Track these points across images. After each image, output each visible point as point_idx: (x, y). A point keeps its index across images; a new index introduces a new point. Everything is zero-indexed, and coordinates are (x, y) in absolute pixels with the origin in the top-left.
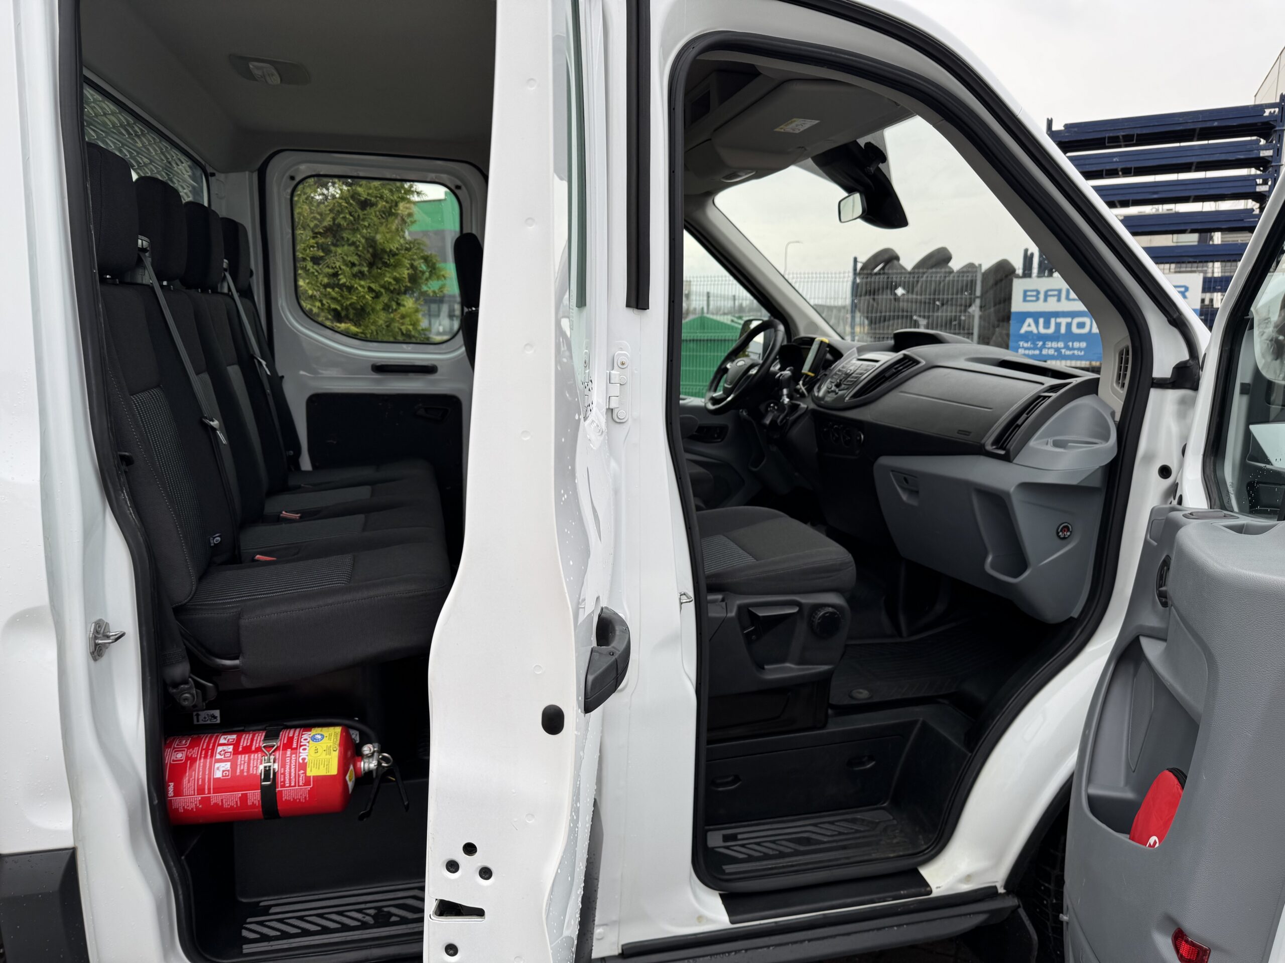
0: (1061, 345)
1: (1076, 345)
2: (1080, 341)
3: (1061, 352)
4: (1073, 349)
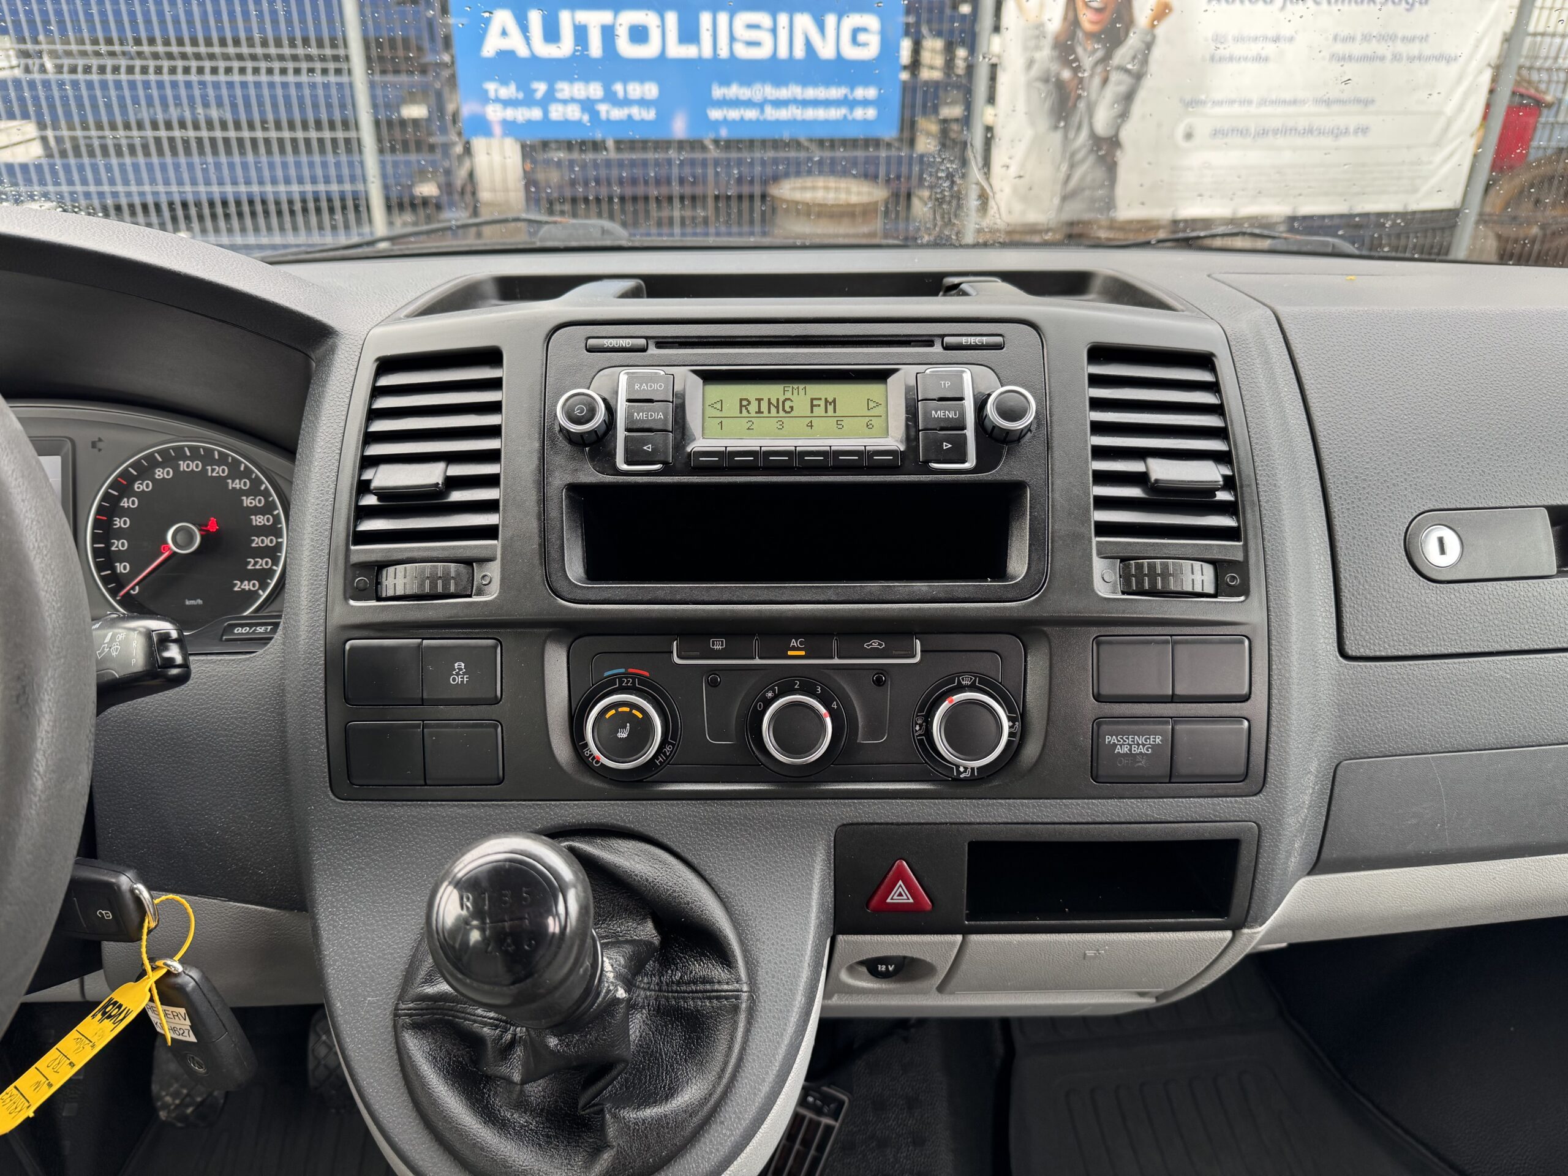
0: (595, 90)
1: (635, 90)
2: (642, 80)
3: (597, 113)
4: (627, 102)
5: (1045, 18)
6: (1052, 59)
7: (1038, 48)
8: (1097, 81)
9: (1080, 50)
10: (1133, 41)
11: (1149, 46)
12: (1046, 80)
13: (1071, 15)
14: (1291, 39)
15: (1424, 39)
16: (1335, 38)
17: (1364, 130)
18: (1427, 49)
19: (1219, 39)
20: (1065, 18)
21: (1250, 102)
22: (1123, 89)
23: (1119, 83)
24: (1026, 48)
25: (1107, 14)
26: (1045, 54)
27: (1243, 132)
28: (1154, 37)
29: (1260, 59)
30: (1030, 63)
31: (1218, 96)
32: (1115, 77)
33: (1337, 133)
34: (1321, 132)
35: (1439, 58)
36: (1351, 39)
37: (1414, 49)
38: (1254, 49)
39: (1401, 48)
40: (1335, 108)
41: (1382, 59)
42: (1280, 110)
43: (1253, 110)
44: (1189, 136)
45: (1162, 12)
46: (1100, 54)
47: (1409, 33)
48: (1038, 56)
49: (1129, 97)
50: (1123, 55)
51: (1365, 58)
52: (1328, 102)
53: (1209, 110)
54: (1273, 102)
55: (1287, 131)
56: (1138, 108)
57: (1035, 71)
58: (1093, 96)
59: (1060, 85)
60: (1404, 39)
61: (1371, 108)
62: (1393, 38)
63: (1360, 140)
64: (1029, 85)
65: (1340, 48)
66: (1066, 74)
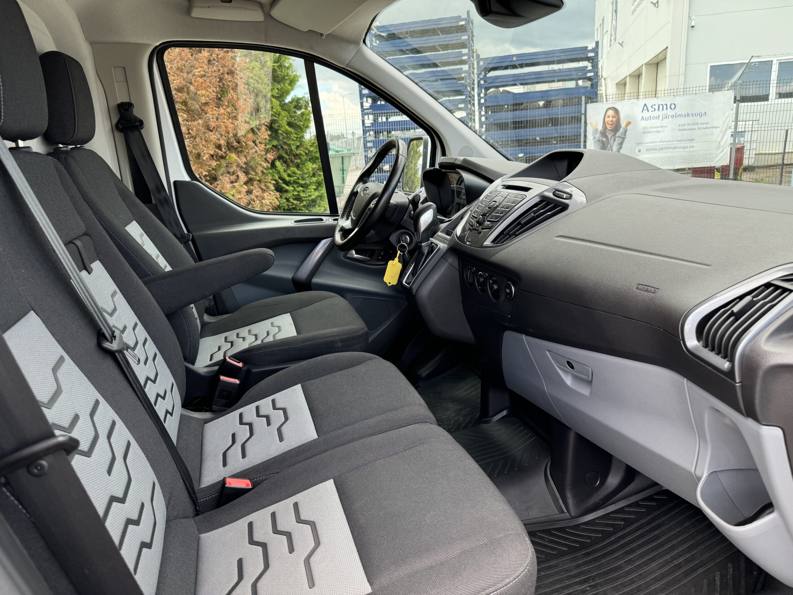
5: (598, 127)
6: (600, 136)
7: (596, 134)
8: (612, 140)
9: (607, 133)
10: (621, 130)
11: (626, 132)
12: (599, 141)
13: (604, 126)
14: (666, 127)
15: (706, 124)
16: (679, 125)
17: (693, 147)
18: (708, 126)
19: (644, 128)
20: (603, 127)
21: (657, 142)
22: (620, 141)
23: (618, 141)
24: (593, 134)
25: (614, 126)
26: (598, 135)
27: (655, 149)
28: (627, 129)
29: (657, 132)
30: (595, 138)
31: (647, 142)
32: (617, 139)
33: (684, 148)
34: (679, 148)
35: (713, 127)
36: (685, 125)
37: (705, 126)
38: (655, 130)
39: (700, 126)
40: (682, 142)
41: (695, 129)
42: (666, 143)
43: (657, 144)
44: (639, 151)
45: (629, 123)
46: (613, 134)
47: (702, 122)
48: (596, 136)
49: (621, 144)
50: (618, 134)
51: (689, 129)
52: (680, 141)
53: (644, 145)
54: (663, 142)
55: (668, 148)
56: (624, 146)
57: (596, 139)
58: (612, 144)
59: (602, 142)
60: (700, 124)
61: (693, 141)
62: (697, 124)
63: (692, 149)
64: (595, 142)
65: (681, 128)
66: (604, 139)
